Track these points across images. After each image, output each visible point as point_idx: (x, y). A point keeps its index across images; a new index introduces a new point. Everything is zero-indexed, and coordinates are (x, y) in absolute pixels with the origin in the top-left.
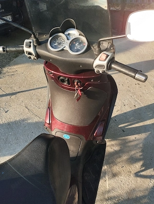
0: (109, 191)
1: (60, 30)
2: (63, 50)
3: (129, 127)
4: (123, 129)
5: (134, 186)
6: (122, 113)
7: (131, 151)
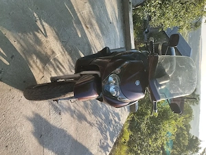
0: (61, 52)
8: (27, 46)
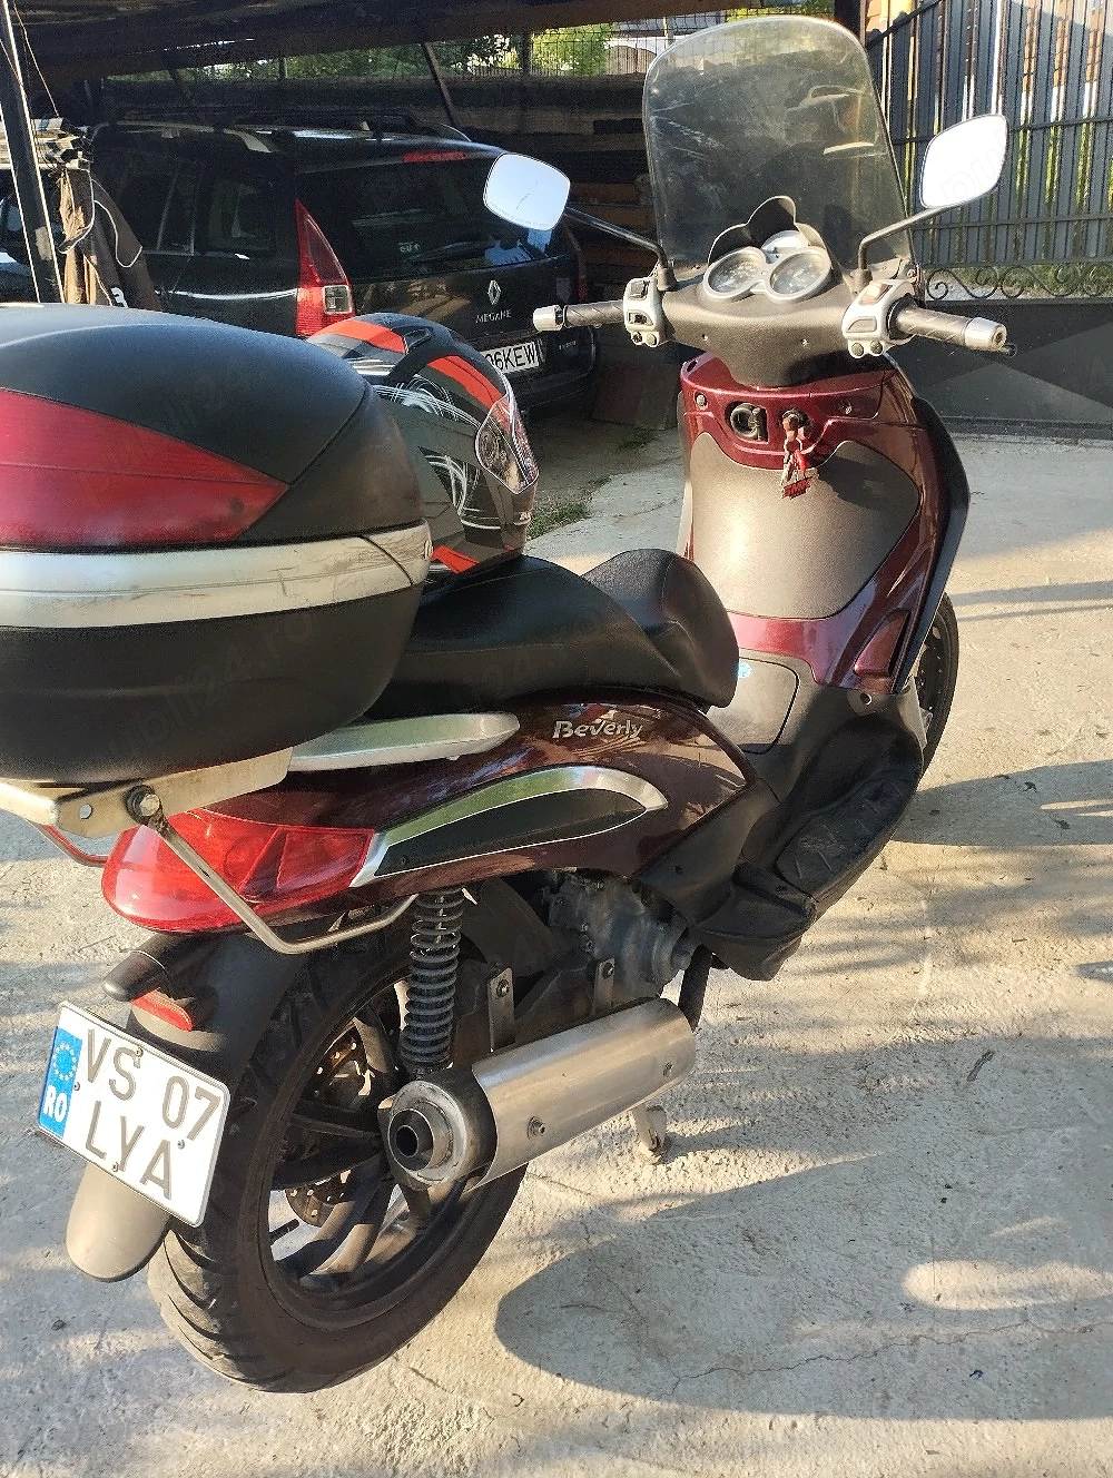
0: (925, 1003)
1: (747, 235)
2: (749, 295)
3: (1103, 814)
4: (1065, 818)
5: (1060, 1003)
6: (1080, 760)
7: (1083, 894)
8: (1077, 880)
